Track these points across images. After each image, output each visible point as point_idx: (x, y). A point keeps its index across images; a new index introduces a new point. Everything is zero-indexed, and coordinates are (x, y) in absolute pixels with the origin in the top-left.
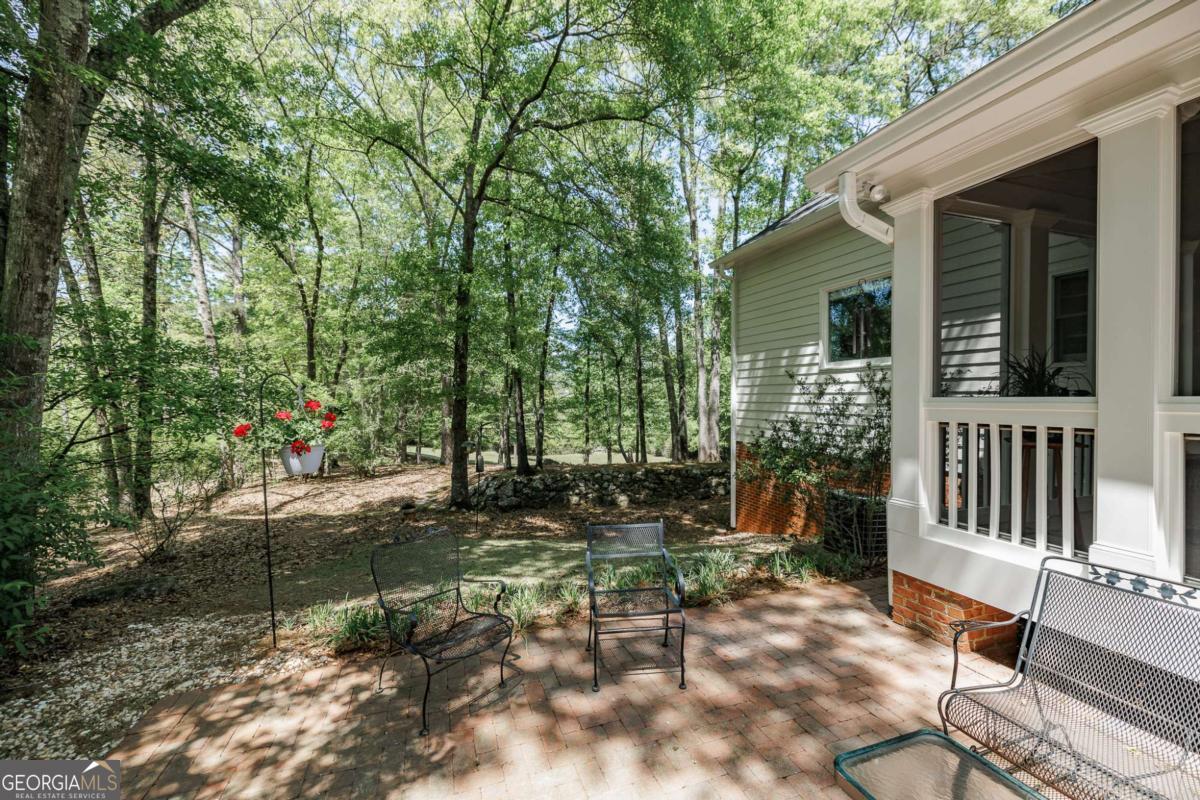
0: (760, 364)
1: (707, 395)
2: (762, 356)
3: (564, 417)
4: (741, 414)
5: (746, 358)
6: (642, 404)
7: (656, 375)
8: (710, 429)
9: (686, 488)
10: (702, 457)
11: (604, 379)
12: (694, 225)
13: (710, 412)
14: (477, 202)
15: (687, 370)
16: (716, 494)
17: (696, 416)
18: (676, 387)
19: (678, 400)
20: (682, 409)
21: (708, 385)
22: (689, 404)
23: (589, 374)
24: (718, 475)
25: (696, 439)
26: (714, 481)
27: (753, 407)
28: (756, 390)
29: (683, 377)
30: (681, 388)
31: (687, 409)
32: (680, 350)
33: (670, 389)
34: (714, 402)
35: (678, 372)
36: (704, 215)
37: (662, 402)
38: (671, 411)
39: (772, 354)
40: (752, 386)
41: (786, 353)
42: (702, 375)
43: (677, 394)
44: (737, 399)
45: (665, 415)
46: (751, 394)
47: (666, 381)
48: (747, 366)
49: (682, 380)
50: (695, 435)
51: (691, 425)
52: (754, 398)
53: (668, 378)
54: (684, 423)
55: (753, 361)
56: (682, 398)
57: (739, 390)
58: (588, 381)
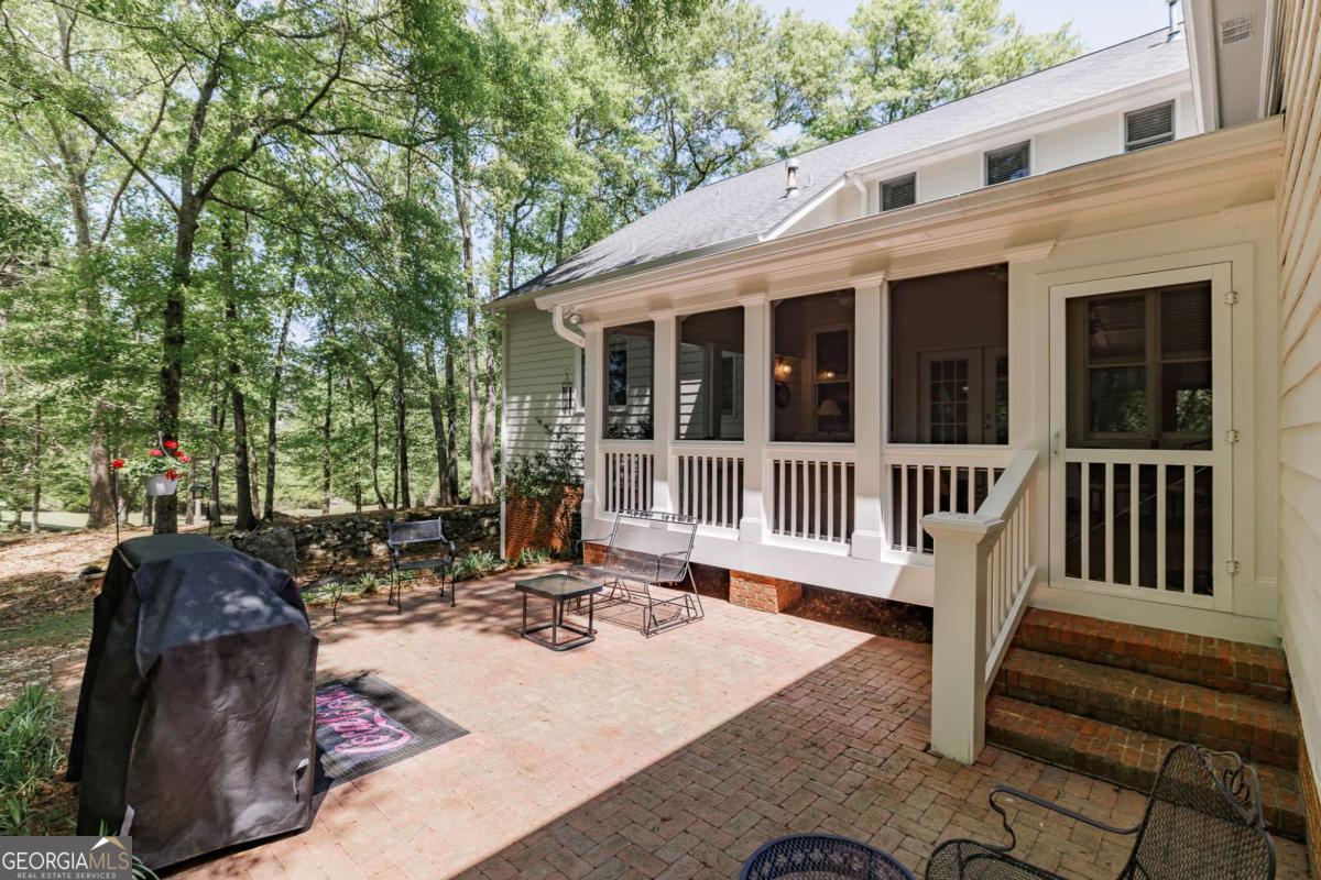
0: (527, 406)
1: (482, 427)
2: (528, 398)
3: (288, 459)
4: (511, 451)
5: (515, 399)
6: (403, 442)
7: (422, 406)
8: (484, 468)
9: (456, 532)
10: (474, 500)
11: (351, 410)
12: (467, 243)
13: (484, 448)
14: (199, 201)
15: (458, 401)
16: (489, 534)
17: (469, 456)
18: (445, 421)
19: (447, 436)
20: (452, 447)
21: (483, 420)
22: (460, 444)
23: (330, 405)
24: (490, 516)
25: (468, 484)
26: (486, 522)
27: (521, 444)
28: (524, 429)
29: (454, 410)
30: (451, 422)
31: (458, 446)
32: (450, 382)
33: (438, 424)
34: (488, 438)
35: (447, 405)
36: (480, 234)
37: (427, 439)
38: (440, 450)
39: (537, 397)
40: (520, 425)
41: (549, 397)
42: (476, 407)
43: (446, 428)
44: (507, 436)
45: (432, 453)
46: (519, 433)
47: (433, 414)
48: (515, 406)
49: (452, 413)
50: (468, 478)
51: (463, 466)
52: (522, 437)
53: (436, 413)
54: (454, 462)
55: (522, 402)
56: (452, 435)
57: (509, 429)
58: (329, 412)
